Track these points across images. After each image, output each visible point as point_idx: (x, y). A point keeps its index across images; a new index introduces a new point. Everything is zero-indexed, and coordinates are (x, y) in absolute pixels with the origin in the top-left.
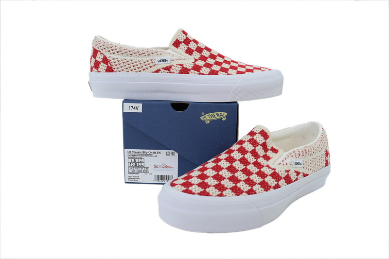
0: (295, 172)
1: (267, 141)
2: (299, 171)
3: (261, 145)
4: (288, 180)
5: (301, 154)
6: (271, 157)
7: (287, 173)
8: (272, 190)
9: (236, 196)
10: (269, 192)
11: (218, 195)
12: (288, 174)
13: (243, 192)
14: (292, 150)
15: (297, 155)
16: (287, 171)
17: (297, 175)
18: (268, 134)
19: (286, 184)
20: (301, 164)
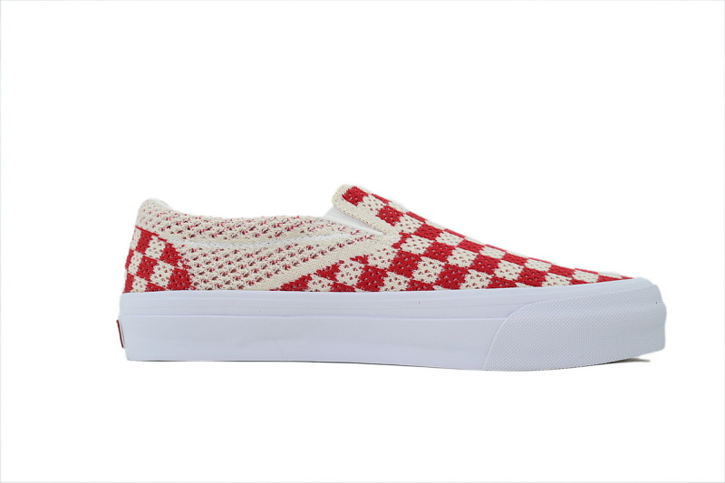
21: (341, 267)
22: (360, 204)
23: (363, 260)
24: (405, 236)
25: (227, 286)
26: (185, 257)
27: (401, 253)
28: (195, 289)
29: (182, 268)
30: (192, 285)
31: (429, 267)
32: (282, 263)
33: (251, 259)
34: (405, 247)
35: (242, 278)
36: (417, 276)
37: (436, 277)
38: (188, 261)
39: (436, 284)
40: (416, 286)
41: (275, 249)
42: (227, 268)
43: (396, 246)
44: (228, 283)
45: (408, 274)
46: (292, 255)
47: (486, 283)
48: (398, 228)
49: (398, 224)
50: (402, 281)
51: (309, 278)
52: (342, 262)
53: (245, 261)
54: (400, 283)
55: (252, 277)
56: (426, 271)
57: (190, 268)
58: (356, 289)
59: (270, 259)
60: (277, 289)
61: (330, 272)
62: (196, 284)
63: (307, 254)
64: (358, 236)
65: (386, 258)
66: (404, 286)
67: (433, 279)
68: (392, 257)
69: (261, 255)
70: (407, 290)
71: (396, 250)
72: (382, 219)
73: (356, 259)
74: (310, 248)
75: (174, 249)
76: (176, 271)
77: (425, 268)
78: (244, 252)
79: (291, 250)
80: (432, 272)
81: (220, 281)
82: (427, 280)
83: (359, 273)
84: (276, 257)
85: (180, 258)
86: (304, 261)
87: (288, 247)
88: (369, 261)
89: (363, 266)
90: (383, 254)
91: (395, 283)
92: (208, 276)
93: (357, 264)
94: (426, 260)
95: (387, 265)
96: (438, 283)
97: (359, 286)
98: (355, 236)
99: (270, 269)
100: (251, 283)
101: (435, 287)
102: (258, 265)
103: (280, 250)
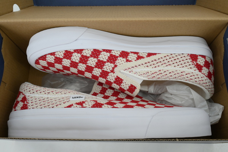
21: (135, 59)
22: (129, 85)
23: (127, 61)
24: (112, 71)
25: (176, 55)
26: (194, 66)
27: (114, 63)
28: (188, 54)
29: (194, 62)
30: (189, 56)
31: (104, 57)
32: (157, 62)
33: (169, 63)
34: (113, 65)
35: (171, 57)
36: (108, 54)
37: (101, 54)
38: (192, 64)
39: (102, 51)
40: (109, 51)
41: (160, 67)
42: (178, 61)
43: (116, 66)
44: (176, 56)
45: (111, 55)
46: (154, 64)
47: (84, 51)
48: (115, 75)
49: (115, 77)
50: (113, 53)
51: (147, 56)
52: (136, 60)
53: (171, 63)
54: (115, 52)
55: (168, 58)
56: (105, 56)
57: (191, 61)
58: (130, 52)
59: (162, 63)
60: (158, 54)
61: (139, 58)
62: (188, 56)
63: (148, 64)
64: (130, 70)
65: (119, 61)
66: (112, 51)
67: (102, 53)
68: (117, 61)
69: (166, 65)
70: (112, 50)
71: (116, 64)
72: (121, 79)
73: (130, 61)
74: (147, 66)
75: (198, 70)
76: (196, 61)
77: (105, 57)
78: (172, 66)
79: (154, 66)
80: (103, 56)
81: (179, 57)
82: (105, 53)
83: (129, 57)
84: (159, 64)
85: (195, 66)
86: (149, 62)
87: (156, 67)
88: (126, 60)
89: (128, 59)
90: (121, 63)
91: (116, 52)
92: (184, 59)
93: (130, 59)
94: (105, 60)
95: (119, 58)
96: (101, 52)
97: (129, 53)
98: (131, 70)
99: (161, 60)
100: (168, 56)
101: (102, 50)
102: (166, 61)
103: (158, 66)
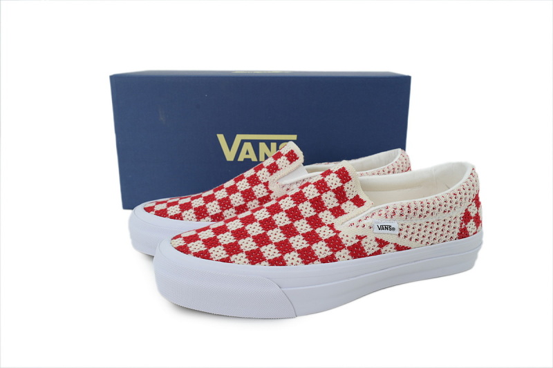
0: (377, 240)
1: (347, 185)
2: (385, 239)
3: (334, 190)
4: (357, 251)
5: (398, 212)
6: (346, 211)
7: (358, 240)
8: (317, 264)
9: (250, 266)
10: (311, 265)
11: (222, 260)
12: (359, 243)
13: (264, 259)
14: (385, 205)
15: (390, 214)
16: (360, 238)
17: (381, 246)
18: (350, 175)
19: (350, 257)
20: (394, 229)
